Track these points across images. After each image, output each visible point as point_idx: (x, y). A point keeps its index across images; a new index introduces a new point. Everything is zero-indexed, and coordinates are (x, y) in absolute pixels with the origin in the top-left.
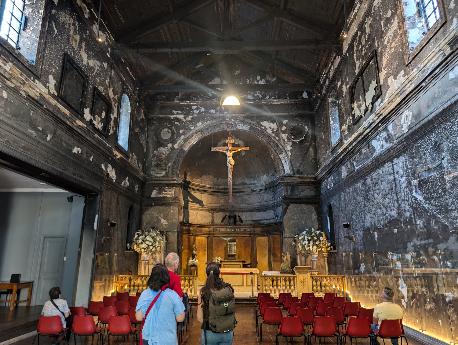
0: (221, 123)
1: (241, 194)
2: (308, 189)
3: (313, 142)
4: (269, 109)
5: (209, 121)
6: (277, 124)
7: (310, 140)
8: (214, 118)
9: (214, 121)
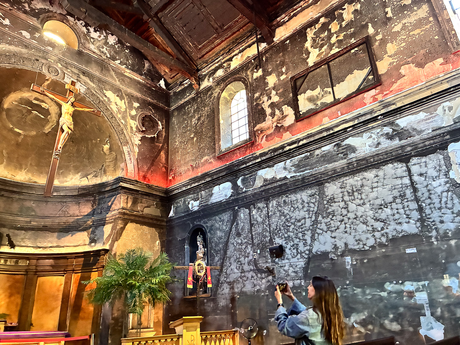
0: (37, 60)
1: (22, 197)
2: (154, 205)
3: (166, 145)
4: (117, 78)
5: (16, 46)
6: (125, 103)
7: (162, 141)
8: (26, 47)
9: (24, 51)
